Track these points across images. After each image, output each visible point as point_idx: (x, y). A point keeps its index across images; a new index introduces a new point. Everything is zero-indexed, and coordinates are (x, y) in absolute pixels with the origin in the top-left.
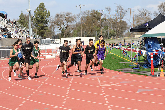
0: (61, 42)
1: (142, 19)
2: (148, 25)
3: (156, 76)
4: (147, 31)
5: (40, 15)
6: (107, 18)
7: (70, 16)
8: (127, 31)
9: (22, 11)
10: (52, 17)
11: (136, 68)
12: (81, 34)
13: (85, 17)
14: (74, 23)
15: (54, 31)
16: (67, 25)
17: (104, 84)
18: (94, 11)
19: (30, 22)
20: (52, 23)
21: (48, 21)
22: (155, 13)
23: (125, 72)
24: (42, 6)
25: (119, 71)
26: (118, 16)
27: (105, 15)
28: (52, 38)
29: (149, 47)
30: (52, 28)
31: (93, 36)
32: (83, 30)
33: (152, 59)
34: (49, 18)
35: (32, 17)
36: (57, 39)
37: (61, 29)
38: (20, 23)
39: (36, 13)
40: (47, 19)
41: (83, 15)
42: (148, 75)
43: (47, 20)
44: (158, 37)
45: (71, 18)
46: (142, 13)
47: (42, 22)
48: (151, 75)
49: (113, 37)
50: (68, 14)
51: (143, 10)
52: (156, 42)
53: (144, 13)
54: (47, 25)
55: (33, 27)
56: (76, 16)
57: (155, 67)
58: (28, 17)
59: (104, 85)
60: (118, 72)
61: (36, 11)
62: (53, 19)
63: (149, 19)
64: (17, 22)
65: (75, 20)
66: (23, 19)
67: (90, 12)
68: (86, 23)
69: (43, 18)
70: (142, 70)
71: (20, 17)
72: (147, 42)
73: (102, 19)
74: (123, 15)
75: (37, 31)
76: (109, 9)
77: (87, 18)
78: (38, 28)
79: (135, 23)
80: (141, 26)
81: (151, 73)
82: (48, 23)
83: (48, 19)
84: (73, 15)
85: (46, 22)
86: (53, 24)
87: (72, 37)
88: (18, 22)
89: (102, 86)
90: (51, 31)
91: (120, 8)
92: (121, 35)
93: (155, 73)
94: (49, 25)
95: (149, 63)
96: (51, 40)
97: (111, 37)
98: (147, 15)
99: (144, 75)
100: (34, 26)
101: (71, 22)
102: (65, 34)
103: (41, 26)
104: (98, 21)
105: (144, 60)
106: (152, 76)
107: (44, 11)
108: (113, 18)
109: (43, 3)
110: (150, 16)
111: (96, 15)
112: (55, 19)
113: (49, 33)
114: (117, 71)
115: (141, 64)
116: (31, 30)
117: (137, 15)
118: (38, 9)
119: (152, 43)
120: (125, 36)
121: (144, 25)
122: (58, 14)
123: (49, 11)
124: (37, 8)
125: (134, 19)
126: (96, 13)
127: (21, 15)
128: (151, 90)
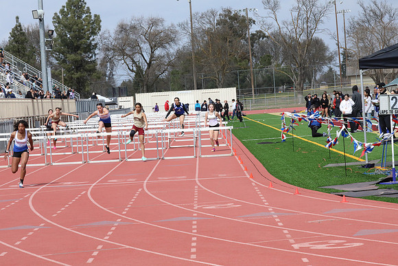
5: (71, 29)
6: (268, 33)
7: (160, 28)
9: (17, 18)
11: (388, 180)
12: (192, 81)
13: (205, 30)
14: (173, 49)
15: (113, 75)
16: (152, 57)
18: (230, 11)
19: (43, 49)
20: (107, 50)
21: (96, 44)
23: (357, 195)
26: (301, 26)
27: (263, 22)
31: (229, 86)
34: (99, 37)
35: (49, 34)
36: (124, 99)
37: (135, 69)
38: (13, 53)
39: (59, 23)
41: (197, 25)
45: (162, 34)
46: (372, 14)
47: (78, 48)
49: (285, 87)
50: (154, 22)
54: (92, 57)
55: (51, 63)
56: (178, 28)
59: (306, 245)
61: (58, 17)
62: (111, 39)
66: (23, 42)
67: (218, 14)
68: (206, 48)
69: (83, 38)
71: (13, 35)
75: (63, 75)
78: (65, 66)
83: (96, 39)
85: (90, 48)
88: (8, 50)
90: (104, 75)
92: (310, 82)
97: (280, 88)
101: (164, 47)
103: (76, 61)
107: (84, 16)
112: (115, 40)
113: (99, 81)
117: (356, 19)
118: (66, 9)
123: (97, 16)
126: (235, 18)
127: (14, 30)
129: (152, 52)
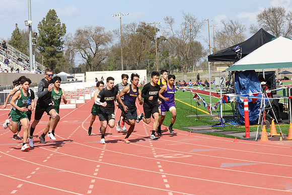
0: (85, 78)
1: (229, 39)
2: (239, 50)
3: (253, 139)
4: (238, 59)
5: (48, 32)
6: (167, 37)
7: (102, 33)
8: (202, 60)
9: (17, 24)
10: (70, 34)
11: (219, 124)
12: (121, 64)
13: (129, 35)
14: (109, 46)
15: (73, 60)
16: (97, 50)
17: (161, 154)
18: (145, 24)
19: (31, 44)
20: (70, 45)
21: (63, 41)
22: (252, 28)
23: (199, 132)
24: (52, 16)
25: (188, 131)
26: (187, 34)
27: (164, 31)
28: (70, 72)
29: (242, 88)
30: (69, 55)
31: (143, 68)
32: (125, 58)
33: (246, 109)
34: (65, 37)
35: (35, 35)
36: (79, 75)
37: (86, 57)
38: (13, 46)
39: (41, 28)
40: (60, 38)
41: (124, 32)
42: (239, 138)
43: (61, 41)
44: (256, 70)
45: (103, 37)
46: (229, 28)
47: (52, 43)
48: (245, 138)
49: (177, 70)
50: (98, 29)
51: (230, 22)
52: (253, 79)
53: (232, 28)
54: (60, 49)
55: (36, 53)
56: (113, 33)
57: (252, 123)
58: (27, 35)
59: (162, 156)
60: (186, 132)
61: (41, 25)
62: (72, 39)
63: (242, 38)
64: (7, 44)
65: (109, 40)
66: (19, 39)
67: (137, 25)
68: (129, 46)
69: (54, 37)
70: (229, 129)
71: (14, 35)
72: (238, 79)
73: (158, 39)
74: (196, 31)
75: (43, 59)
76: (170, 21)
77: (132, 36)
78: (44, 54)
79: (216, 46)
80: (226, 51)
81: (244, 134)
82: (63, 46)
83: (63, 38)
84: (106, 31)
85: (59, 44)
86: (72, 47)
87: (105, 70)
88: (10, 44)
89: (158, 158)
90: (68, 60)
91: (189, 19)
92: (192, 68)
93: (252, 134)
94: (65, 48)
95: (241, 117)
96: (69, 75)
97: (174, 70)
98: (238, 31)
99: (233, 137)
100: (39, 51)
101: (104, 44)
102: (93, 65)
103: (51, 51)
104: (152, 42)
105: (233, 111)
106: (247, 139)
107: (56, 24)
108: (177, 36)
109: (53, 10)
110: (243, 33)
111: (148, 31)
112: (75, 39)
113: (65, 63)
114: (184, 130)
115: (228, 119)
116: (32, 58)
117: (220, 31)
118: (45, 20)
119: (247, 81)
120: (198, 68)
121: (232, 49)
122: (81, 29)
123: (64, 25)
124: (43, 19)
125: (214, 38)
126: (148, 28)
127: (14, 32)
128: (244, 164)
129: (97, 47)
